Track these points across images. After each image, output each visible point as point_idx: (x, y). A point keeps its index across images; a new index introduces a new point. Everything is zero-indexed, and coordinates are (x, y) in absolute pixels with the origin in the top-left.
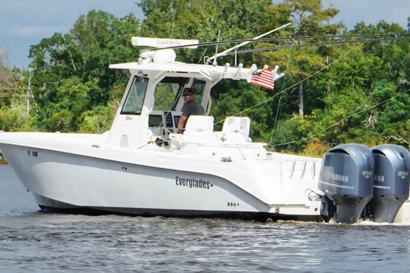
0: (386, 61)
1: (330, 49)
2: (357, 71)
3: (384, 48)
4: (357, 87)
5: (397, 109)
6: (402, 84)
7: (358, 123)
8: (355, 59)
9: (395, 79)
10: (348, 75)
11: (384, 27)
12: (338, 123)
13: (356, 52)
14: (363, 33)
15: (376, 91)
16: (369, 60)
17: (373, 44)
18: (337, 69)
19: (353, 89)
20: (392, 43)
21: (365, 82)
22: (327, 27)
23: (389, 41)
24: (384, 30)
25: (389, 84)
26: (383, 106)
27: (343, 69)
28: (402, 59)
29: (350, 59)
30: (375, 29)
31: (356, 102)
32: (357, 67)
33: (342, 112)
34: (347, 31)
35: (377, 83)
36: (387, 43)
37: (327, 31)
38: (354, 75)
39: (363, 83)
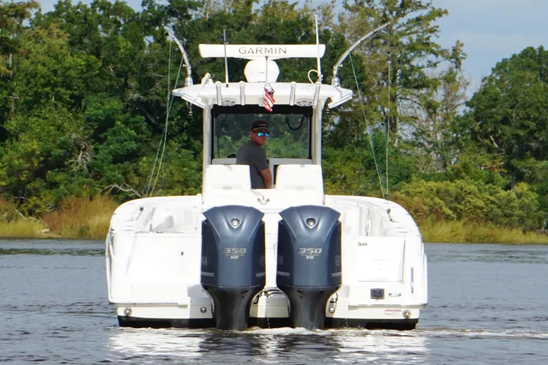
0: (106, 63)
1: (15, 42)
2: (60, 79)
3: (104, 41)
4: (60, 105)
5: (126, 140)
6: (132, 100)
7: (60, 164)
8: (56, 58)
9: (120, 92)
10: (44, 86)
11: (102, 8)
12: (28, 165)
13: (58, 47)
14: (68, 16)
15: (90, 111)
16: (79, 60)
17: (85, 35)
18: (26, 75)
19: (53, 108)
20: (115, 33)
21: (72, 97)
22: (10, 7)
23: (111, 31)
24: (102, 12)
25: (112, 99)
26: (102, 136)
27: (36, 75)
28: (133, 59)
29: (49, 58)
30: (88, 10)
31: (58, 130)
32: (59, 72)
33: (35, 145)
34: (43, 12)
35: (92, 98)
36: (106, 32)
37: (10, 13)
38: (55, 85)
39: (68, 99)
